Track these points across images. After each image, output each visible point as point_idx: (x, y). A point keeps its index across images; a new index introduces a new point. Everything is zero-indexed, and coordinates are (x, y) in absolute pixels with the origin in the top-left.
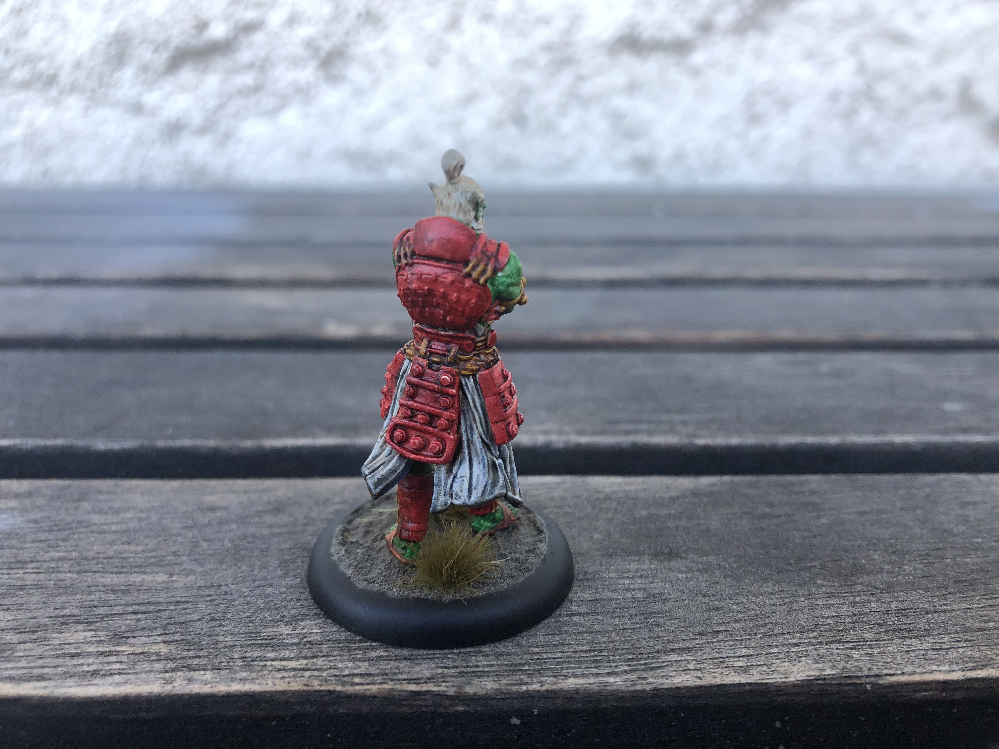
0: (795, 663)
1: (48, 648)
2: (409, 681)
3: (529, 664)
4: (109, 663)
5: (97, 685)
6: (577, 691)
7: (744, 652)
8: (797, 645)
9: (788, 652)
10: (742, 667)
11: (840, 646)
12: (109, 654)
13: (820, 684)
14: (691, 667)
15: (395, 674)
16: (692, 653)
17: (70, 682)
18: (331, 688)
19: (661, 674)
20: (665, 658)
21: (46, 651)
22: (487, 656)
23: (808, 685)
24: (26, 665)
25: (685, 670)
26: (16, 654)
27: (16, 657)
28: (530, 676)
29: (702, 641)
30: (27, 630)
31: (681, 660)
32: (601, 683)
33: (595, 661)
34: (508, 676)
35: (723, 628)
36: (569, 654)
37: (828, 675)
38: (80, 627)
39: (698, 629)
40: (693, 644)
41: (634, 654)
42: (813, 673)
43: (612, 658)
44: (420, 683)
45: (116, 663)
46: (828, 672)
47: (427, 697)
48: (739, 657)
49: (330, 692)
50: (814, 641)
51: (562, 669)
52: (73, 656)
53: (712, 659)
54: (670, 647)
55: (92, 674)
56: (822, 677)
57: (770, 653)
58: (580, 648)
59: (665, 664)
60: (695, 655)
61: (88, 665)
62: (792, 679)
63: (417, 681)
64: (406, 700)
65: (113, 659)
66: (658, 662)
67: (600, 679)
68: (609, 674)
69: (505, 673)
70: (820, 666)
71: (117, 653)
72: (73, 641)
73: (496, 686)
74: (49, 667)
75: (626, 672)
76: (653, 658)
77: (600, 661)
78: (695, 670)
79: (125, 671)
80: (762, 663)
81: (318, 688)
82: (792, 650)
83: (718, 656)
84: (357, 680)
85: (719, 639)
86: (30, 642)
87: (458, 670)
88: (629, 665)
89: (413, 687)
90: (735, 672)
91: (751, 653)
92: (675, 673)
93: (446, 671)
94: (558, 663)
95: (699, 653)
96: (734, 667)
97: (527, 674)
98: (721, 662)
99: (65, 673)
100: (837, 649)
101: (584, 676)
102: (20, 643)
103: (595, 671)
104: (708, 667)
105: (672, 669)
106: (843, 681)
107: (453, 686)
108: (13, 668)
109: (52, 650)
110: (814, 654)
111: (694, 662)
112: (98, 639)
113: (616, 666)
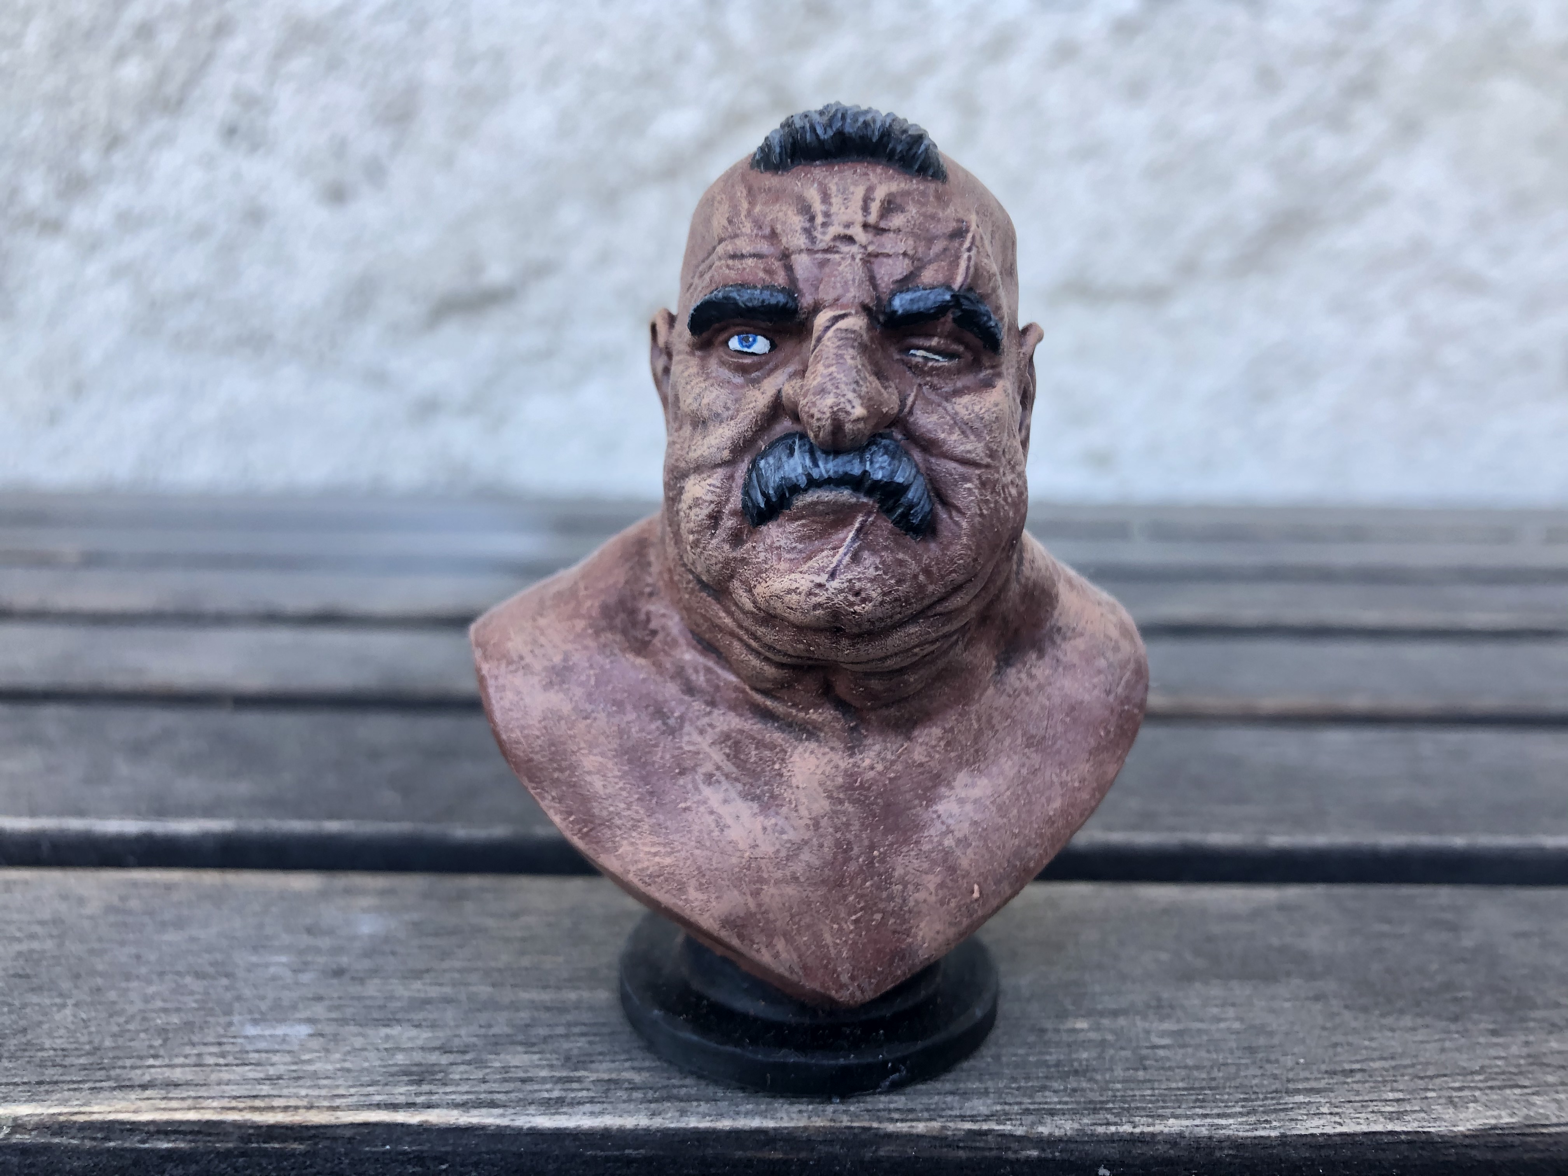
0: (1462, 1109)
1: (488, 1070)
2: (963, 1118)
3: (1113, 1102)
4: (573, 1090)
5: (565, 1113)
6: (1181, 1135)
7: (1391, 1096)
8: (1460, 1089)
9: (1450, 1097)
10: (1392, 1112)
11: (1518, 1091)
12: (570, 1080)
13: (1498, 1135)
14: (1325, 1110)
15: (943, 1110)
16: (1323, 1094)
17: (532, 1109)
18: (866, 1124)
19: (1287, 1118)
20: (1287, 1099)
21: (487, 1074)
22: (1055, 1092)
23: (1483, 1136)
24: (469, 1090)
25: (1318, 1114)
26: (451, 1076)
27: (452, 1079)
28: (1117, 1115)
29: (1331, 1081)
30: (455, 1049)
31: (1310, 1102)
32: (1212, 1126)
33: (1197, 1100)
34: (1089, 1114)
35: (1357, 1066)
36: (1161, 1091)
37: (1507, 1124)
38: (520, 1049)
39: (1324, 1067)
40: (1322, 1084)
41: (1247, 1094)
42: (1487, 1121)
43: (1218, 1097)
44: (977, 1121)
45: (582, 1090)
46: (1506, 1120)
47: (990, 1137)
48: (1386, 1101)
49: (865, 1129)
50: (1481, 1085)
51: (1158, 1108)
52: (524, 1081)
53: (1350, 1102)
54: (1291, 1086)
55: (556, 1102)
56: (1500, 1126)
57: (1426, 1098)
58: (1174, 1085)
59: (1291, 1106)
60: (1328, 1097)
61: (547, 1091)
62: (1461, 1129)
63: (973, 1119)
64: (963, 1141)
65: (575, 1085)
66: (1280, 1104)
67: (1209, 1120)
68: (1219, 1116)
69: (1086, 1112)
70: (1496, 1113)
71: (579, 1080)
72: (518, 1064)
73: (1076, 1126)
74: (499, 1092)
75: (1240, 1113)
76: (1272, 1099)
77: (1204, 1101)
78: (1331, 1114)
79: (596, 1100)
80: (1417, 1108)
81: (849, 1124)
82: (1455, 1094)
83: (1357, 1098)
84: (896, 1116)
85: (1354, 1079)
86: (463, 1064)
87: (1023, 1107)
88: (1243, 1107)
89: (968, 1126)
90: (1385, 1118)
91: (1402, 1097)
92: (1305, 1117)
93: (1007, 1107)
94: (1151, 1102)
95: (1332, 1095)
96: (1381, 1112)
97: (1113, 1114)
98: (1363, 1106)
99: (520, 1100)
100: (1515, 1094)
101: (1187, 1117)
102: (452, 1064)
103: (1199, 1111)
104: (1348, 1112)
105: (1301, 1112)
106: (1527, 1131)
107: (1021, 1124)
108: (454, 1093)
109: (494, 1073)
110: (1484, 1098)
111: (1328, 1105)
112: (548, 1062)
113: (1226, 1106)
